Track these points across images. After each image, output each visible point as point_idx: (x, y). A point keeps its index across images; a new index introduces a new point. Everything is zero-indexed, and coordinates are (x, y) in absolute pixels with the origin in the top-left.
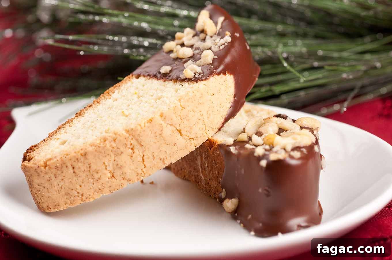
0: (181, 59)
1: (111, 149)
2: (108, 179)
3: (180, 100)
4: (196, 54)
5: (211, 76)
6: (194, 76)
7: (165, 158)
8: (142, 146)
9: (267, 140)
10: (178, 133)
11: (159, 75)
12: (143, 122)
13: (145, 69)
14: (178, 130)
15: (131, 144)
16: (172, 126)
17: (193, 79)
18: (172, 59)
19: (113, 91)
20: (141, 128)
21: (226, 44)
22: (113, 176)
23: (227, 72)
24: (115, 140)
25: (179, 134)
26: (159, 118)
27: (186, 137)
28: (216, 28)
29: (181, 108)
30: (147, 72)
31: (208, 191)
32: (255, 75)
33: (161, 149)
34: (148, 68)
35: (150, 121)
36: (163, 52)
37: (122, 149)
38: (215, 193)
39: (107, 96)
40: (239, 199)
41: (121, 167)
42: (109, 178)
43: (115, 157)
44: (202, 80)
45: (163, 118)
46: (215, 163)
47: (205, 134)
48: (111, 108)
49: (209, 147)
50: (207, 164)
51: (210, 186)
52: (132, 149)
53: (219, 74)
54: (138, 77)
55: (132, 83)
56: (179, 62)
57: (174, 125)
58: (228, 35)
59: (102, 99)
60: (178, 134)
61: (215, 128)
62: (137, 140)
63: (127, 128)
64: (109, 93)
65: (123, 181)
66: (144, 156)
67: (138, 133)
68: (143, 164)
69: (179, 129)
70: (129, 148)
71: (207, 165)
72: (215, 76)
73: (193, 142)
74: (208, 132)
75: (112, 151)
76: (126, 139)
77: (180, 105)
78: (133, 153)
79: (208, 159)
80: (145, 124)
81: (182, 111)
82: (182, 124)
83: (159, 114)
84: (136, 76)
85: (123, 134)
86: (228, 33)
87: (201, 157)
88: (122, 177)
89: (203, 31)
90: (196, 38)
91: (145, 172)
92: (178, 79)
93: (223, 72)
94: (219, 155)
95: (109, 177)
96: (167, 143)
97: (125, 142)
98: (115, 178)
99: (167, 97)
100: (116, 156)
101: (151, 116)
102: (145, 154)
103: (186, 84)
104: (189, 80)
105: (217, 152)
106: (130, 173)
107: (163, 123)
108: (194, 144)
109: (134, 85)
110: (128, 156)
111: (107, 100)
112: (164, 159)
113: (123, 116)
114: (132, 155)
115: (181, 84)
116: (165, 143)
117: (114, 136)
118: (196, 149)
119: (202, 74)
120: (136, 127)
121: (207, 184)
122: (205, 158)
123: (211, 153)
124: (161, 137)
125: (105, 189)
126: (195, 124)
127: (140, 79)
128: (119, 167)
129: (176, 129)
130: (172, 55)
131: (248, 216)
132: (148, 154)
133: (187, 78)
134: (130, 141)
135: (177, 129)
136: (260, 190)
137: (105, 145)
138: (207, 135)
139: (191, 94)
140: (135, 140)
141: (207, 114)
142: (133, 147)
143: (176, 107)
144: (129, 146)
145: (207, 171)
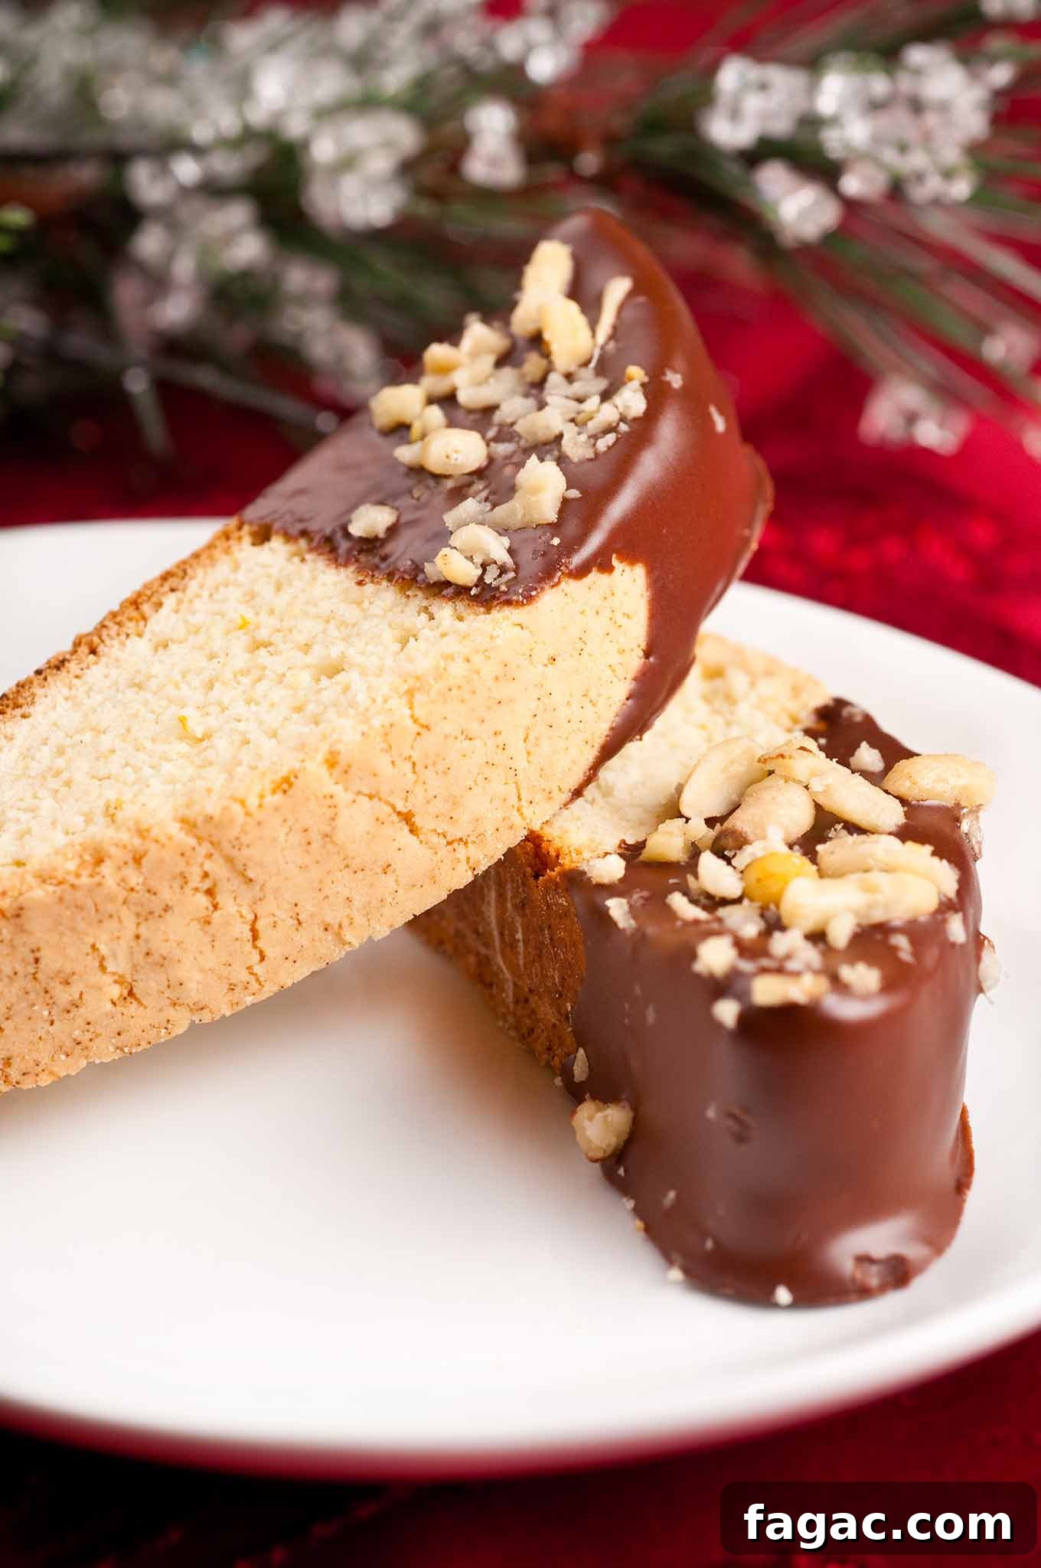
0: (438, 477)
1: (122, 894)
2: (109, 1006)
3: (410, 693)
4: (499, 462)
5: (547, 587)
6: (481, 578)
7: (345, 923)
8: (251, 880)
9: (759, 880)
10: (400, 825)
11: (344, 546)
12: (257, 789)
13: (292, 504)
14: (399, 813)
15: (206, 875)
16: (376, 799)
17: (473, 592)
18: (403, 470)
19: (154, 599)
20: (248, 814)
21: (624, 427)
22: (131, 993)
23: (616, 558)
24: (138, 860)
25: (406, 829)
26: (323, 771)
27: (435, 839)
28: (594, 335)
29: (416, 728)
30: (301, 520)
31: (524, 1030)
32: (746, 532)
33: (326, 891)
34: (304, 499)
35: (285, 786)
36: (371, 425)
37: (167, 894)
38: (549, 1049)
39: (130, 619)
40: (635, 1109)
41: (163, 962)
42: (114, 1004)
43: (138, 924)
44: (509, 603)
45: (336, 772)
46: (551, 939)
47: (517, 820)
48: (139, 686)
49: (530, 866)
50: (523, 930)
51: (533, 1012)
52: (209, 892)
53: (581, 572)
54: (262, 536)
55: (236, 567)
56: (428, 487)
57: (383, 796)
58: (635, 384)
59: (108, 635)
60: (401, 829)
61: (560, 789)
62: (230, 860)
63: (191, 814)
64: (137, 608)
65: (171, 1013)
66: (256, 917)
67: (235, 832)
68: (255, 947)
69: (405, 810)
70: (197, 889)
71: (523, 934)
72: (563, 585)
73: (462, 852)
74: (528, 811)
75: (125, 902)
76: (182, 855)
77: (412, 716)
78: (211, 908)
79: (528, 911)
80: (262, 797)
81: (418, 738)
82: (419, 791)
83: (320, 757)
84: (255, 528)
85: (170, 838)
86: (637, 374)
87: (501, 896)
88: (168, 998)
89: (537, 341)
90: (508, 373)
91: (261, 979)
92: (417, 576)
93: (601, 562)
94: (566, 914)
95: (115, 999)
96: (356, 864)
97: (181, 866)
98: (140, 1003)
99: (364, 673)
100: (141, 919)
101: (288, 763)
102: (260, 913)
103: (445, 611)
104: (461, 592)
105: (560, 901)
106: (198, 983)
107: (338, 790)
108: (468, 858)
109: (241, 576)
110: (192, 920)
111: (128, 642)
112: (340, 926)
113: (181, 739)
114: (208, 916)
115: (425, 603)
116: (347, 866)
117: (137, 841)
118: (476, 876)
119: (512, 575)
120: (225, 809)
121: (522, 1000)
122: (515, 906)
123: (537, 895)
124: (330, 847)
125: (97, 1041)
126: (471, 783)
127: (271, 549)
128: (156, 964)
129: (392, 811)
130: (405, 454)
131: (665, 1195)
132: (275, 910)
133: (452, 581)
134: (202, 865)
135: (394, 808)
136: (711, 1113)
137: (97, 879)
138: (524, 819)
139: (458, 669)
140: (221, 861)
141: (525, 741)
142: (215, 885)
143: (391, 726)
144: (195, 880)
145: (521, 957)
